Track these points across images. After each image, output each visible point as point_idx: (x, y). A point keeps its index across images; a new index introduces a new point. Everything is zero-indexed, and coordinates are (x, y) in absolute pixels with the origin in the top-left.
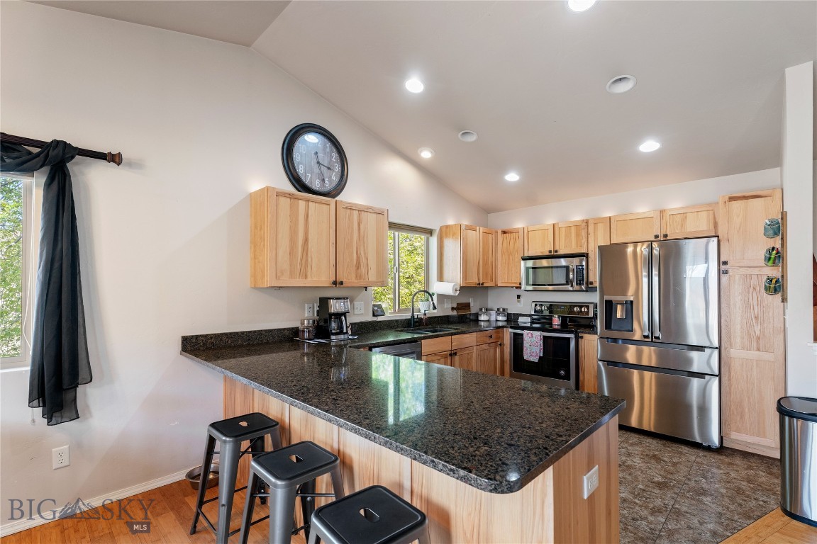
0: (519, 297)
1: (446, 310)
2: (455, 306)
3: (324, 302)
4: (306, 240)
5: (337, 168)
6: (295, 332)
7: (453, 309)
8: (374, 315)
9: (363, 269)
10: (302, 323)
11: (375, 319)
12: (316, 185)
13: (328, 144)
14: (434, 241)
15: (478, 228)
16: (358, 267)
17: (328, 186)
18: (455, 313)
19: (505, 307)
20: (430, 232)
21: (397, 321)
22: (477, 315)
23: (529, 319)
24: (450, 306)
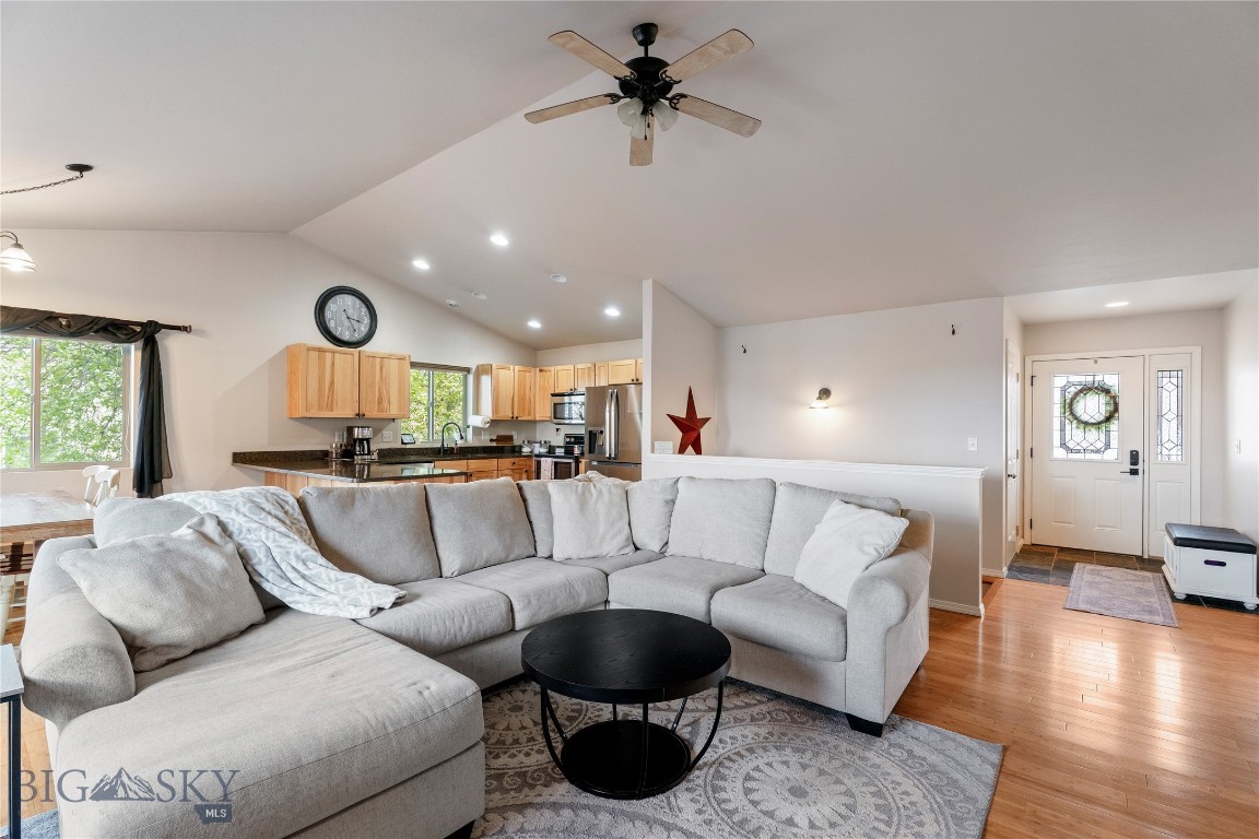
0: (557, 430)
1: (485, 441)
2: (495, 438)
3: (350, 430)
4: (332, 382)
5: (367, 320)
6: (326, 454)
7: (492, 440)
8: (403, 443)
9: (385, 404)
10: (331, 447)
11: (404, 446)
12: (346, 336)
13: (358, 302)
14: (471, 378)
15: (512, 367)
16: (380, 402)
17: (357, 337)
18: (494, 444)
19: (547, 440)
20: (468, 370)
21: (427, 449)
22: (521, 447)
23: (563, 450)
24: (488, 438)
